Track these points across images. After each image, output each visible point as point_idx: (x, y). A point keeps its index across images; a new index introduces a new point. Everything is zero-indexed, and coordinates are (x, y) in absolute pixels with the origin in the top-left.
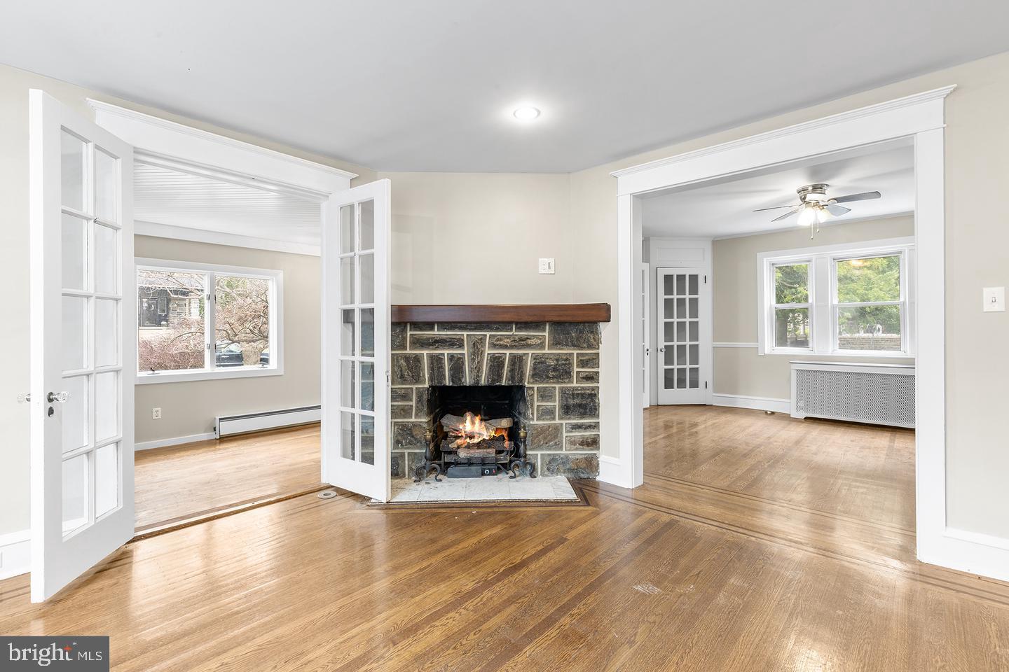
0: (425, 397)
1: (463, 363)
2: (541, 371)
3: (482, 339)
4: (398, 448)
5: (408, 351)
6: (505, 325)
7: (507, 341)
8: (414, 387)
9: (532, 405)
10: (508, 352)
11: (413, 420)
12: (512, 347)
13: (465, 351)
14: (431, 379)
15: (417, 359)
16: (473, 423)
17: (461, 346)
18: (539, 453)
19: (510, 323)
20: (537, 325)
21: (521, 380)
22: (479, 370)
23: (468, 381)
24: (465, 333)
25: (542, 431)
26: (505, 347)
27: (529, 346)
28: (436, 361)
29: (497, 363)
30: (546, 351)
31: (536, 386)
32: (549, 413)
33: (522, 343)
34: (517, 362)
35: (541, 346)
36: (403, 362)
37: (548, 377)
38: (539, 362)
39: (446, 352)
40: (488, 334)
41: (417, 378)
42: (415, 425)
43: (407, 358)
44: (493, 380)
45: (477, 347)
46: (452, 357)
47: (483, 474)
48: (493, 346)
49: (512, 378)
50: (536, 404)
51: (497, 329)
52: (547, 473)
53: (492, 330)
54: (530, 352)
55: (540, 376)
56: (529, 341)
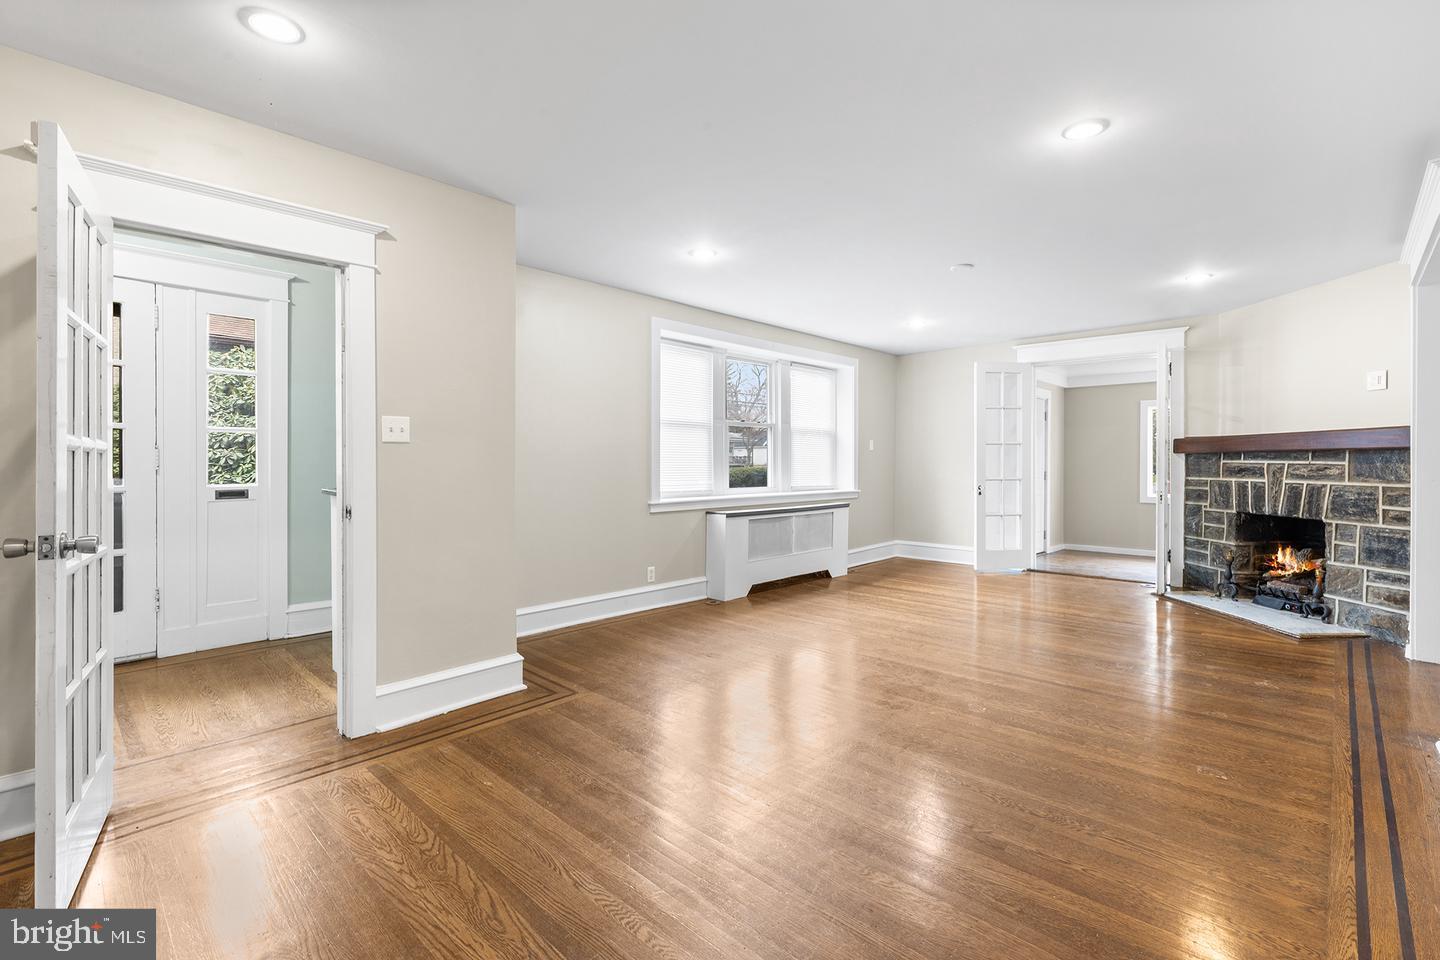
0: (1233, 523)
1: (1264, 491)
2: (1339, 507)
3: (1281, 469)
4: (1213, 565)
5: (1221, 479)
6: (1300, 453)
7: (1304, 471)
8: (1225, 511)
9: (1330, 543)
10: (1305, 483)
11: (1224, 542)
12: (1309, 477)
13: (1266, 480)
14: (1238, 505)
15: (1228, 486)
16: (1284, 555)
17: (1262, 475)
18: (1337, 598)
19: (1307, 451)
20: (1336, 453)
21: (1318, 513)
22: (1276, 499)
23: (1267, 510)
24: (1266, 462)
25: (1340, 574)
26: (1302, 477)
27: (1327, 477)
28: (1242, 487)
29: (1294, 493)
30: (1346, 483)
31: (1334, 522)
32: (1350, 553)
33: (1320, 473)
34: (1315, 493)
35: (1341, 477)
36: (1217, 489)
37: (1348, 513)
38: (1338, 497)
39: (1250, 480)
40: (1286, 463)
41: (1228, 505)
42: (1225, 546)
43: (1220, 484)
44: (1290, 511)
45: (1277, 473)
46: (1255, 485)
47: (1283, 608)
48: (1293, 476)
49: (1310, 511)
50: (1334, 542)
51: (1296, 458)
52: (1345, 623)
53: (1291, 459)
54: (1329, 483)
55: (1339, 512)
56: (1328, 472)
